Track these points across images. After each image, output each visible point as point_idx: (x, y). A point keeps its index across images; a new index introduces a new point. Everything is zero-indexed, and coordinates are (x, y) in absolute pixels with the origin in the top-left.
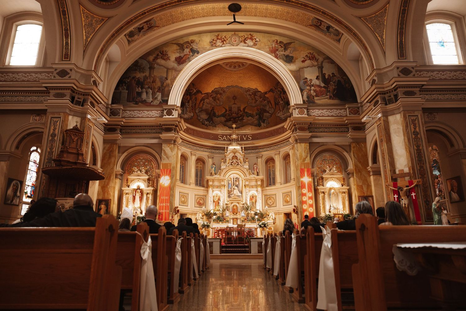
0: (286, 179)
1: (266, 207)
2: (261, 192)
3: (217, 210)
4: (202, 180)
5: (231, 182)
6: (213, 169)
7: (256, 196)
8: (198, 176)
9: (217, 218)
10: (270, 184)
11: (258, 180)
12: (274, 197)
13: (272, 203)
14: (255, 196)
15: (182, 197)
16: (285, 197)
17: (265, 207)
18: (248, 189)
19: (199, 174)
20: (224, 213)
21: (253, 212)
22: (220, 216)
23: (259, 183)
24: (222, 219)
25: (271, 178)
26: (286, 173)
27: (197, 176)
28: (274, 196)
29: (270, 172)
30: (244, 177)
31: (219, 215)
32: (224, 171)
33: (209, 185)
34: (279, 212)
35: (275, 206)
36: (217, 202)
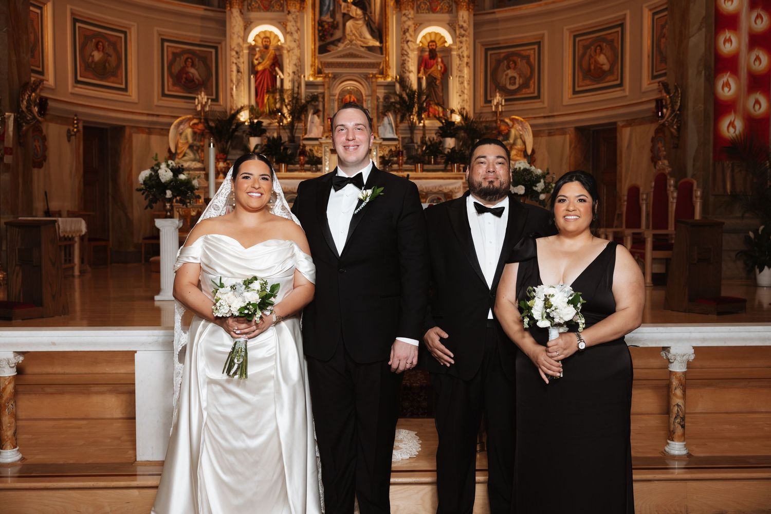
1: (498, 98)
2: (471, 31)
3: (267, 109)
7: (448, 50)
9: (268, 146)
12: (528, 57)
13: (519, 81)
15: (91, 45)
16: (584, 54)
17: (488, 102)
18: (411, 13)
20: (301, 125)
21: (431, 123)
22: (280, 138)
24: (289, 152)
28: (531, 52)
31: (275, 135)
34: (556, 124)
35: (536, 94)
36: (267, 72)
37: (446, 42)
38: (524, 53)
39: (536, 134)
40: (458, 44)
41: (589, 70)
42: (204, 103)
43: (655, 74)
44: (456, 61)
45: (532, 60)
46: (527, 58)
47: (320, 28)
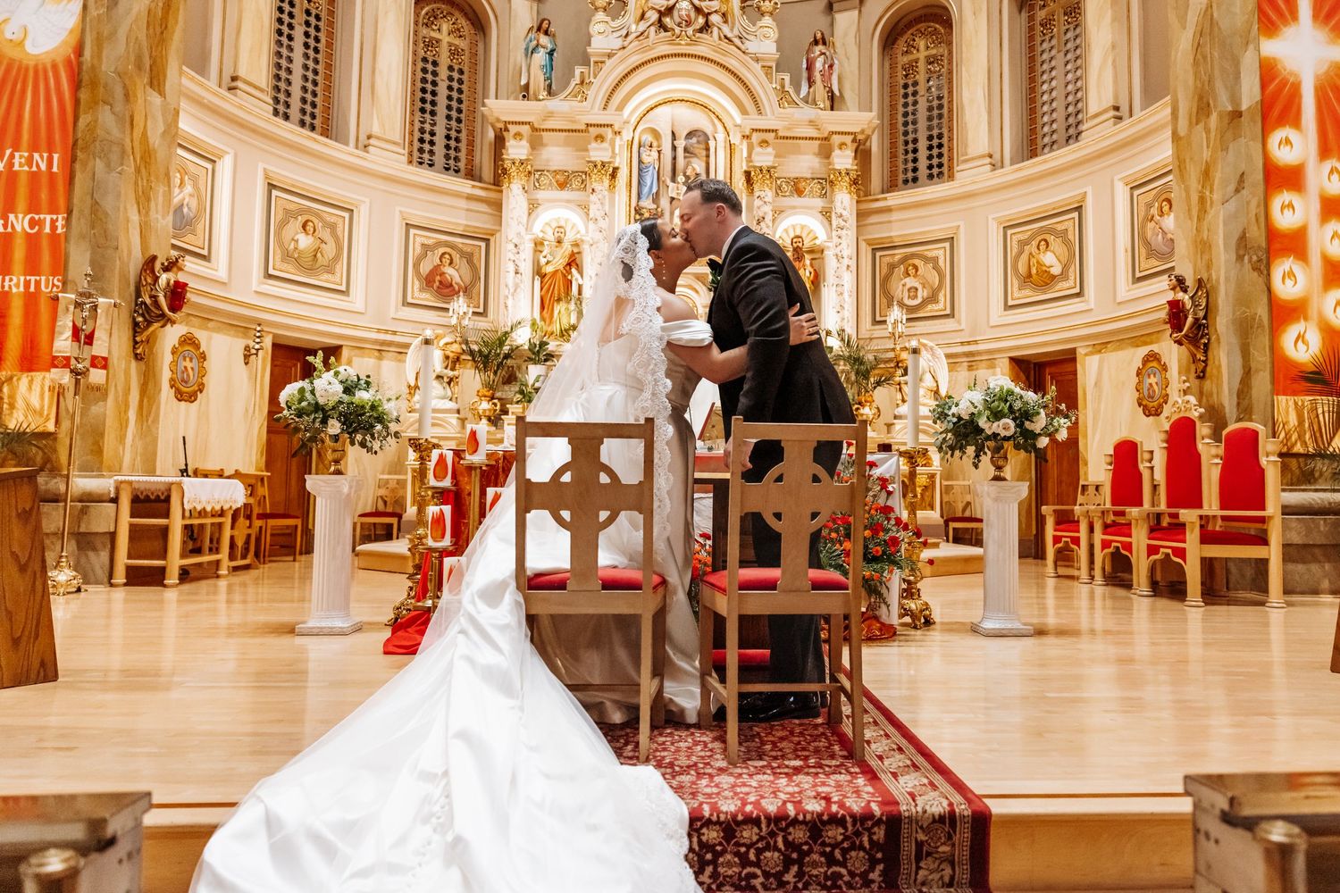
0: (1033, 131)
1: (896, 314)
2: (852, 221)
4: (463, 136)
5: (655, 154)
6: (540, 57)
7: (818, 252)
8: (433, 103)
10: (910, 175)
11: (836, 139)
12: (936, 258)
13: (922, 294)
14: (811, 251)
16: (1021, 253)
17: (877, 323)
18: (769, 194)
19: (442, 90)
23: (844, 160)
25: (915, 141)
26: (1032, 90)
27: (428, 107)
28: (940, 252)
29: (910, 99)
30: (744, 112)
32: (613, 71)
33: (507, 164)
34: (979, 353)
35: (948, 312)
36: (559, 274)
37: (816, 238)
38: (930, 254)
39: (953, 367)
40: (836, 240)
41: (1030, 275)
42: (461, 314)
43: (1138, 275)
44: (831, 265)
45: (941, 263)
46: (935, 260)
47: (638, 217)
